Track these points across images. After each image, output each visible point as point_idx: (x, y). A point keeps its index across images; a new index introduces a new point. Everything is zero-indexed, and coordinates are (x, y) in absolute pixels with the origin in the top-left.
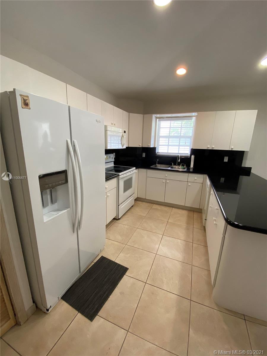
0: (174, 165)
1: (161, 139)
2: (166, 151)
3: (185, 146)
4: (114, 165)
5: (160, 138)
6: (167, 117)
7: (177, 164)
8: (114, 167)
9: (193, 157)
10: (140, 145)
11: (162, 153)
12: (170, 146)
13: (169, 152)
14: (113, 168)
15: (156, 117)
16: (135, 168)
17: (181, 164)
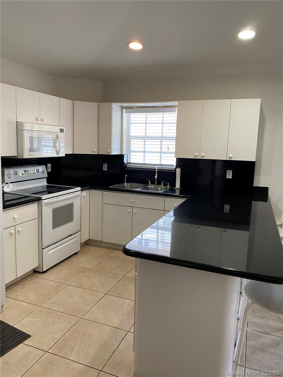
0: (151, 184)
1: (133, 142)
2: (141, 162)
3: (167, 153)
4: (47, 183)
5: (131, 140)
6: (138, 107)
7: (156, 183)
8: (48, 187)
9: (178, 171)
10: (94, 150)
11: (134, 164)
12: (146, 152)
13: (146, 163)
14: (45, 189)
15: (122, 107)
16: (79, 188)
17: (162, 183)
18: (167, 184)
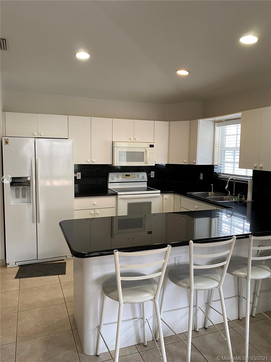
0: (230, 194)
4: (147, 186)
5: (226, 151)
6: (226, 120)
7: (234, 194)
15: (215, 121)
16: (159, 191)
17: (239, 195)
18: (243, 196)
